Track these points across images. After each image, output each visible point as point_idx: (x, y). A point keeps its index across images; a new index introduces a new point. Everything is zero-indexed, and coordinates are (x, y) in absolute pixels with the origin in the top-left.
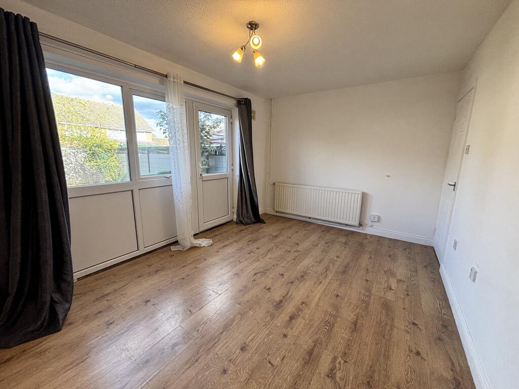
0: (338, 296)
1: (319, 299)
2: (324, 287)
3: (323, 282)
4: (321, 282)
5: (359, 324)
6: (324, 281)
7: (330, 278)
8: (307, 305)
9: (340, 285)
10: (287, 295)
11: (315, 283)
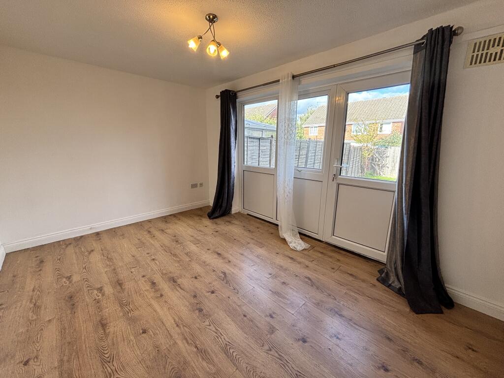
0: (144, 332)
1: (155, 311)
2: (168, 325)
3: (177, 328)
4: (177, 326)
5: (100, 328)
6: (179, 331)
7: (179, 342)
8: (157, 297)
9: (157, 347)
10: (181, 288)
11: (180, 318)
